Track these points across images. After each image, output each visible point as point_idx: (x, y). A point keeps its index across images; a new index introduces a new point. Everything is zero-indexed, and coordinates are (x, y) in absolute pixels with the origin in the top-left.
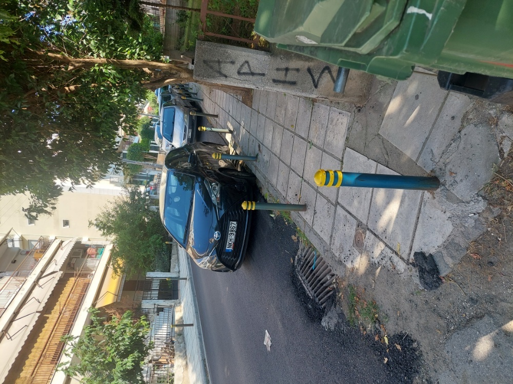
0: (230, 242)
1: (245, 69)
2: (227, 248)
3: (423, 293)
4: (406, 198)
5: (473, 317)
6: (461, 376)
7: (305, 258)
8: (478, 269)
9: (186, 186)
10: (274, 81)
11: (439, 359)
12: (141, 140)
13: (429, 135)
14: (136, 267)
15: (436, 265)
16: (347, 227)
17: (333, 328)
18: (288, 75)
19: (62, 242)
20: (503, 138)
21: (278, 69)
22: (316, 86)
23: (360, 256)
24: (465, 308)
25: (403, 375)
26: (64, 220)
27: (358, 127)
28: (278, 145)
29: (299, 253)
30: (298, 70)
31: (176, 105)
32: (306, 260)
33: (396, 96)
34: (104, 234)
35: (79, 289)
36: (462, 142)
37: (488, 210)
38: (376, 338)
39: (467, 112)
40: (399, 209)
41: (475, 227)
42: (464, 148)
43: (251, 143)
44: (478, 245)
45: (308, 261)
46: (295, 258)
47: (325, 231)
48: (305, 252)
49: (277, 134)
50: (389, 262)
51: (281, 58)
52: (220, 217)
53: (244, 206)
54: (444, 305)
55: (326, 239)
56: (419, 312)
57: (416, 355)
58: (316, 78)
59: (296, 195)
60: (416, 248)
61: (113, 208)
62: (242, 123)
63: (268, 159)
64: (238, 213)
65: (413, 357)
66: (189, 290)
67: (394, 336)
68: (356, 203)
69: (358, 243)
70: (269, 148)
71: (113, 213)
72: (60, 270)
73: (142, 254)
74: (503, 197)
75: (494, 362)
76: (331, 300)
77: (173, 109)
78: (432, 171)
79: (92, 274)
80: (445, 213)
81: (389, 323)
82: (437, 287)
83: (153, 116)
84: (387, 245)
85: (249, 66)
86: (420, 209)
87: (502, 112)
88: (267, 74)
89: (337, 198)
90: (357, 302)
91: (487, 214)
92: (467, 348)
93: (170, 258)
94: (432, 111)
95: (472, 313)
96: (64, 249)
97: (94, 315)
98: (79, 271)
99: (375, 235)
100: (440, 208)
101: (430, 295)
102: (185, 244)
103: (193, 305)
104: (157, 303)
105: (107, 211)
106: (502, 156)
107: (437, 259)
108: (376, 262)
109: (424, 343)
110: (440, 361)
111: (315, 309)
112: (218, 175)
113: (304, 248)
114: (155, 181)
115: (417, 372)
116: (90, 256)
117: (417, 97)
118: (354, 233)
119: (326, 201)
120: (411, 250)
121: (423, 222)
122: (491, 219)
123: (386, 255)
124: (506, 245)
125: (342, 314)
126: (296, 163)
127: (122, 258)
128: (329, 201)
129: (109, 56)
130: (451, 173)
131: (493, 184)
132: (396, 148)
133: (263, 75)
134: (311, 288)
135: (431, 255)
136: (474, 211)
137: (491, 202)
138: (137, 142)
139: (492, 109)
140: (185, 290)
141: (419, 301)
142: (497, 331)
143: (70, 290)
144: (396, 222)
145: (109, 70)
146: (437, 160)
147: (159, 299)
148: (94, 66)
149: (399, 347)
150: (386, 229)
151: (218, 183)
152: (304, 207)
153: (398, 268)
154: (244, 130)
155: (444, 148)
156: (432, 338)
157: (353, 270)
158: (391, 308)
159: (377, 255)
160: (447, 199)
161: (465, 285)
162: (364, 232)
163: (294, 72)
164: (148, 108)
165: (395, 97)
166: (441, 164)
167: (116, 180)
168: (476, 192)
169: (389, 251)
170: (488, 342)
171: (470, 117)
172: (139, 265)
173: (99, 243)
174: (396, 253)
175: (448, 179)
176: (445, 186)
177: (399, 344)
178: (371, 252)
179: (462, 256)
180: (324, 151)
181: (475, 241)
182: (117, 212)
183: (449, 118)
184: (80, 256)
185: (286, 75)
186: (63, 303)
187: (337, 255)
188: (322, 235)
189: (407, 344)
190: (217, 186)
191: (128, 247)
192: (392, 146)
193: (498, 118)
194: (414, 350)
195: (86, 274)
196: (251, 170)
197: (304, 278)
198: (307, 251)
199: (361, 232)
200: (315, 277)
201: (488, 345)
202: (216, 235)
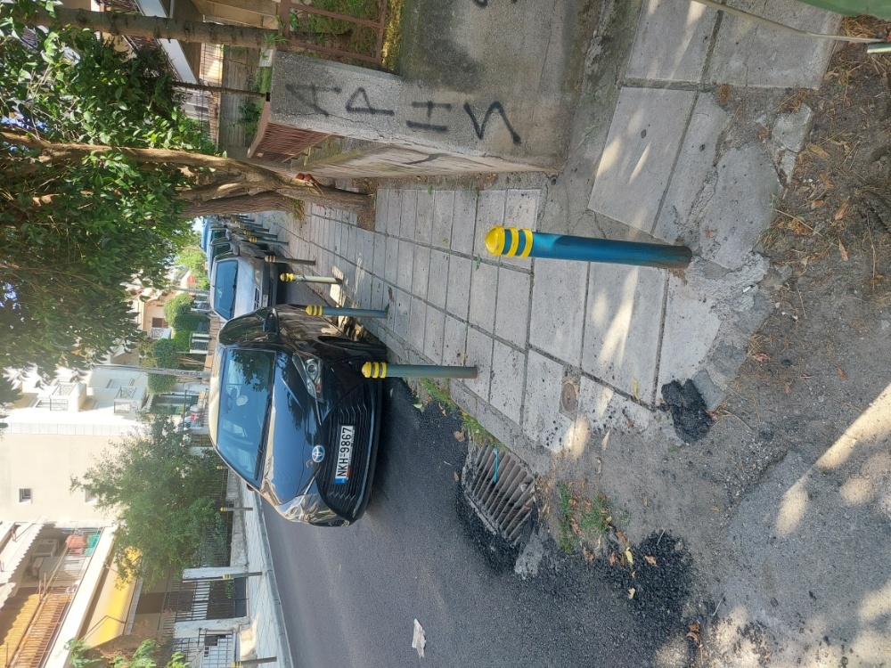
0: (343, 465)
1: (359, 103)
2: (337, 477)
3: (683, 451)
4: (641, 297)
5: (769, 464)
6: (761, 572)
7: (480, 466)
8: (767, 379)
9: (259, 383)
10: (410, 124)
11: (723, 556)
12: (174, 334)
13: (668, 186)
14: (164, 562)
15: (699, 395)
16: (547, 382)
17: (535, 572)
18: (432, 115)
19: (16, 527)
20: (781, 154)
21: (415, 105)
22: (480, 136)
23: (572, 426)
24: (754, 453)
25: (663, 608)
26: (21, 490)
27: (554, 209)
28: (423, 280)
29: (468, 461)
30: (448, 107)
31: (239, 255)
32: (481, 470)
33: (611, 141)
34: (101, 504)
35: (48, 616)
36: (721, 179)
37: (772, 273)
38: (612, 560)
39: (723, 133)
40: (631, 322)
41: (755, 308)
42: (725, 188)
43: (375, 290)
44: (763, 339)
45: (484, 470)
46: (461, 471)
47: (511, 401)
48: (479, 455)
49: (419, 262)
50: (623, 418)
51: (419, 86)
52: (323, 419)
53: (366, 371)
54: (720, 461)
55: (514, 415)
56: (679, 487)
57: (682, 564)
58: (480, 121)
59: (459, 355)
60: (664, 379)
61: (119, 454)
62: (359, 262)
63: (407, 309)
64: (356, 410)
65: (678, 569)
66: (266, 593)
67: (641, 544)
68: (559, 336)
69: (569, 404)
70: (409, 289)
71: (120, 465)
72: (11, 580)
73: (175, 536)
74: (793, 248)
75: (813, 526)
76: (528, 526)
77: (235, 263)
78: (677, 240)
79: (75, 586)
80: (704, 301)
81: (632, 523)
82: (704, 432)
83: (197, 292)
84: (616, 391)
85: (365, 97)
86: (664, 310)
87: (776, 116)
88: (397, 112)
89: (528, 337)
90: (573, 508)
91: (772, 280)
92: (765, 520)
93: (229, 540)
94: (670, 148)
95: (767, 458)
96: (20, 541)
97: (77, 656)
98: (47, 581)
99: (595, 379)
100: (697, 296)
101: (695, 451)
102: (256, 480)
103: (276, 621)
104: (204, 627)
105: (107, 462)
106: (783, 182)
107: (700, 385)
108: (602, 427)
109: (692, 539)
110: (724, 559)
111: (502, 551)
112: (317, 346)
113: (477, 449)
114: (200, 405)
115: (687, 593)
116: (72, 551)
117: (644, 134)
118: (560, 388)
119: (510, 349)
120: (656, 384)
121: (672, 328)
122: (778, 287)
123: (617, 407)
124: (806, 324)
125: (551, 540)
126: (456, 302)
127: (136, 546)
128: (514, 347)
129: (116, 140)
130: (708, 232)
131: (776, 230)
132: (618, 222)
133: (391, 113)
134: (492, 517)
135: (690, 382)
136: (751, 281)
137: (774, 259)
138: (167, 337)
139: (759, 116)
140: (260, 597)
141: (678, 467)
142: (810, 472)
143: (29, 619)
144: (628, 345)
145: (118, 162)
146: (684, 221)
147: (208, 618)
148: (89, 155)
149: (652, 560)
150: (612, 364)
151: (317, 358)
152: (473, 371)
153: (638, 422)
154: (363, 272)
155: (693, 198)
156: (705, 524)
157: (563, 454)
158: (632, 497)
159: (602, 414)
160: (706, 275)
161: (750, 413)
162: (577, 382)
163: (442, 110)
164: (189, 279)
165: (609, 144)
166: (692, 225)
167: (126, 407)
168: (750, 250)
169: (620, 398)
170: (799, 495)
171: (729, 138)
172: (168, 558)
173: (91, 523)
174: (633, 399)
175: (704, 243)
176: (700, 256)
177: (652, 555)
178: (591, 411)
179: (740, 363)
180: (502, 265)
181: (758, 333)
182: (127, 462)
183: (696, 150)
184: (52, 553)
185: (429, 114)
186: (13, 646)
187: (534, 438)
188: (506, 411)
189: (665, 549)
190: (315, 365)
191: (147, 525)
192: (611, 221)
193: (771, 126)
194: (679, 555)
195: (64, 584)
196: (377, 339)
197: (480, 502)
198: (483, 454)
199: (571, 383)
200: (499, 495)
201: (799, 501)
202: (317, 453)
